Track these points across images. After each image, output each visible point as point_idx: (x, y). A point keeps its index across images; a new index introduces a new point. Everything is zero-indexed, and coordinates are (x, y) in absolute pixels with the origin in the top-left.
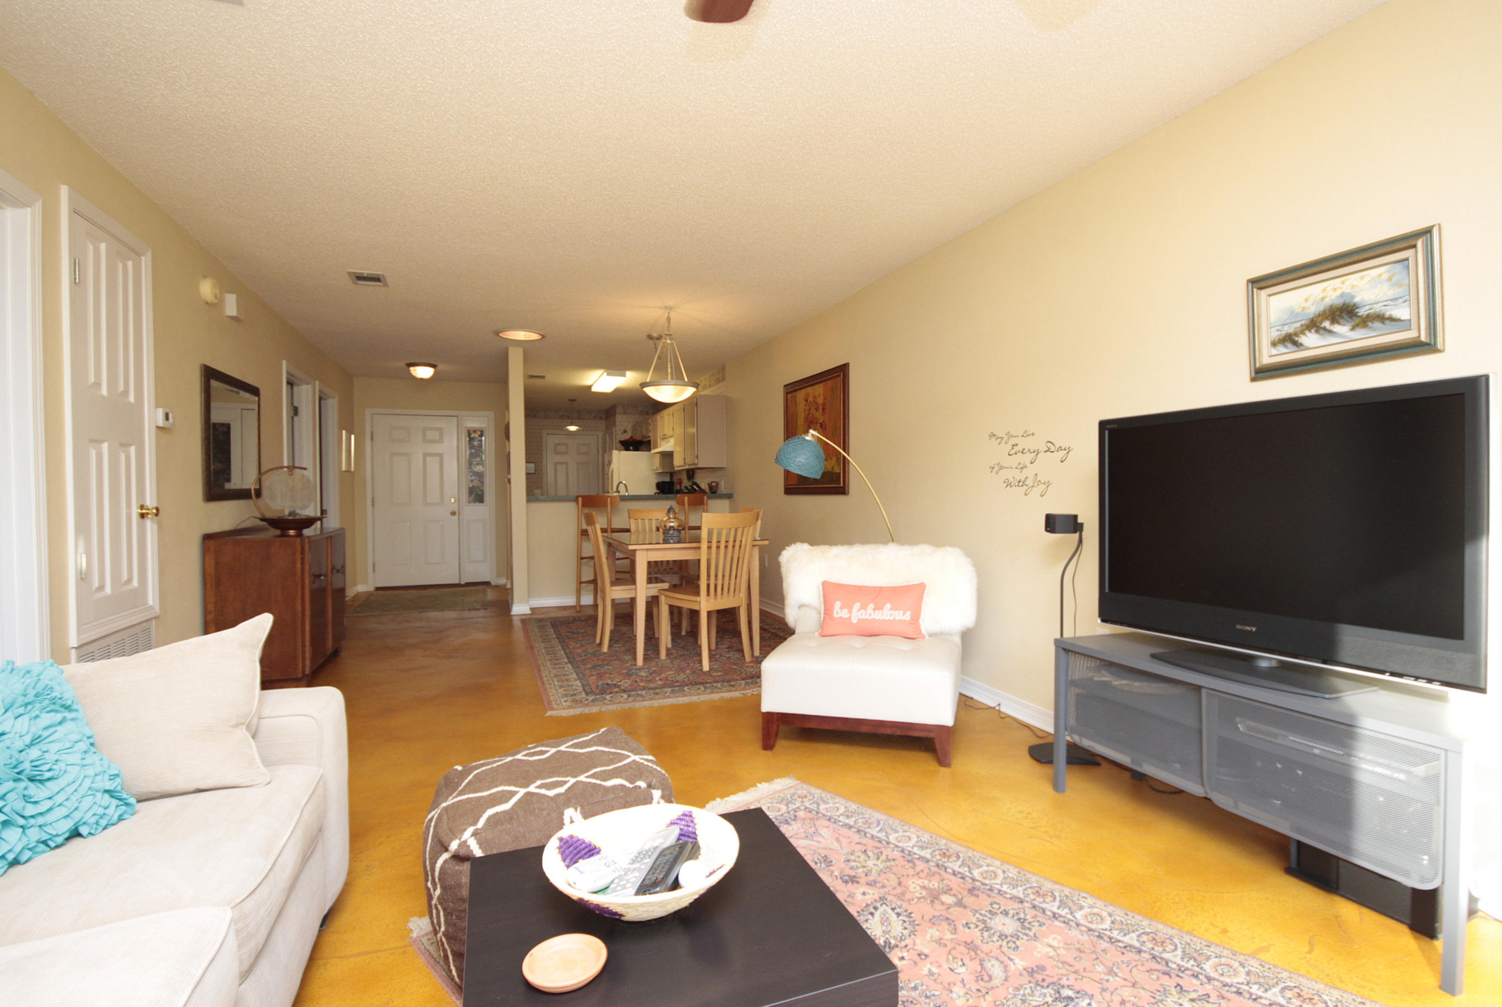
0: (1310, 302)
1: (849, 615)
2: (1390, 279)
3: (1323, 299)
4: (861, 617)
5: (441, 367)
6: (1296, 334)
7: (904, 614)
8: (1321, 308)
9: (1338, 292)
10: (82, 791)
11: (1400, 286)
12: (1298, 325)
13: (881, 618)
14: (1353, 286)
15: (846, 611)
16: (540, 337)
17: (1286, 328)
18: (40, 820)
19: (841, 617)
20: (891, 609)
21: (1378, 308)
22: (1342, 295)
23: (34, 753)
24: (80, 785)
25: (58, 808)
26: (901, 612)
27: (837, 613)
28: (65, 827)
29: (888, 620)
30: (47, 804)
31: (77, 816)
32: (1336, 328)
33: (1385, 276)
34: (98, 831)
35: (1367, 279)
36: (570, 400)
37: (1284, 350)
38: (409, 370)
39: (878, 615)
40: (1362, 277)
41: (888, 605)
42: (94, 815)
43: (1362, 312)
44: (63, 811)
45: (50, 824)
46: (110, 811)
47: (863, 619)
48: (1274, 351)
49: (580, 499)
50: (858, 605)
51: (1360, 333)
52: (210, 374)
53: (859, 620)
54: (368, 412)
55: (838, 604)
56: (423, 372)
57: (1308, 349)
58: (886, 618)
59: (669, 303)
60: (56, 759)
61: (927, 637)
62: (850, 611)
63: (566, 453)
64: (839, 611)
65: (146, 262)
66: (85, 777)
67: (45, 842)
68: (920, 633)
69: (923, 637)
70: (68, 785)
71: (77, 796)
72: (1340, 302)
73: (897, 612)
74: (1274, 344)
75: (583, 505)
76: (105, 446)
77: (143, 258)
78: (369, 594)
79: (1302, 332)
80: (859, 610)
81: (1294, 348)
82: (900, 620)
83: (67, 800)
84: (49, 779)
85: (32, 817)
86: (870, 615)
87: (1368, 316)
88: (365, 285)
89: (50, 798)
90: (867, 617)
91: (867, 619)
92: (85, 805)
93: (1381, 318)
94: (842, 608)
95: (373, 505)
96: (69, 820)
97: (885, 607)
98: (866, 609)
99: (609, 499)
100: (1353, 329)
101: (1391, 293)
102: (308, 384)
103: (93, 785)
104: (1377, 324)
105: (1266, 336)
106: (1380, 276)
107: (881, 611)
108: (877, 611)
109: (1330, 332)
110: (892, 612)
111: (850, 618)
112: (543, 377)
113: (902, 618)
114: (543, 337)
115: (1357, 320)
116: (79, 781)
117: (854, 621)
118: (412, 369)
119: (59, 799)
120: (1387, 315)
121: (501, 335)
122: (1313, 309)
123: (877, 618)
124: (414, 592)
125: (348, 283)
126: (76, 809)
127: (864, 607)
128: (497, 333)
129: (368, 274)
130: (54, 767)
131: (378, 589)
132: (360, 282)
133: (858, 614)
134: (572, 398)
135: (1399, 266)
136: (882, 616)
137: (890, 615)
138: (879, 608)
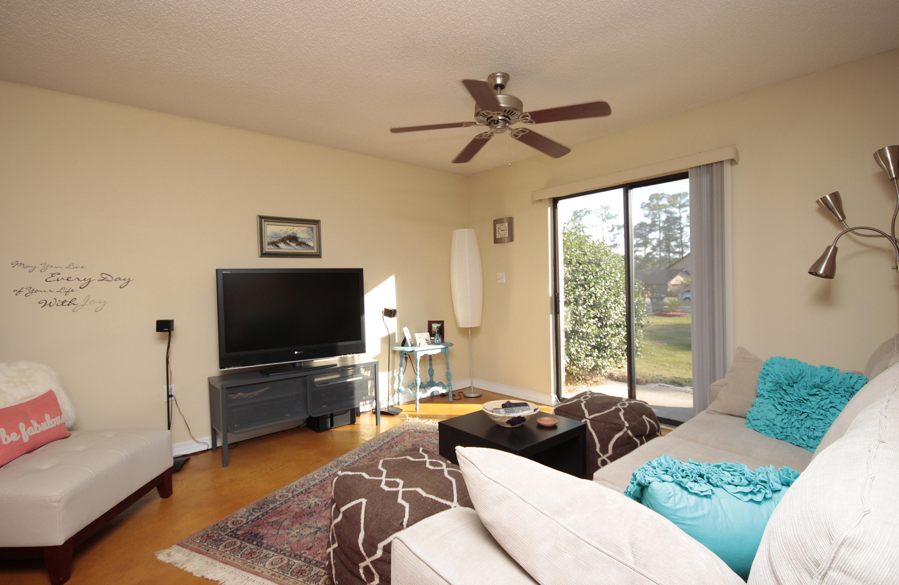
0: (282, 231)
1: (19, 436)
2: (307, 232)
3: (287, 232)
4: (31, 434)
6: (277, 242)
8: (286, 235)
9: (292, 231)
11: (310, 235)
12: (278, 239)
13: (46, 429)
14: (296, 231)
15: (14, 434)
17: (273, 239)
19: (12, 442)
21: (304, 240)
22: (293, 233)
29: (53, 428)
32: (291, 244)
33: (306, 231)
35: (301, 230)
37: (272, 247)
39: (44, 427)
40: (299, 229)
43: (299, 240)
47: (34, 435)
48: (269, 247)
51: (298, 247)
53: (30, 437)
57: (281, 249)
58: (51, 427)
62: (19, 433)
64: (8, 437)
72: (292, 235)
73: (56, 418)
74: (268, 244)
79: (279, 242)
80: (26, 430)
81: (276, 247)
86: (38, 429)
87: (301, 242)
90: (36, 432)
91: (37, 434)
93: (305, 244)
94: (9, 434)
97: (48, 417)
98: (31, 426)
100: (297, 245)
101: (308, 237)
104: (304, 246)
105: (266, 240)
106: (304, 230)
107: (45, 422)
108: (42, 424)
109: (289, 245)
110: (51, 419)
111: (21, 439)
115: (298, 243)
120: (307, 243)
122: (283, 235)
123: (42, 429)
127: (28, 425)
133: (27, 433)
135: (310, 229)
136: (47, 426)
137: (53, 423)
138: (41, 421)
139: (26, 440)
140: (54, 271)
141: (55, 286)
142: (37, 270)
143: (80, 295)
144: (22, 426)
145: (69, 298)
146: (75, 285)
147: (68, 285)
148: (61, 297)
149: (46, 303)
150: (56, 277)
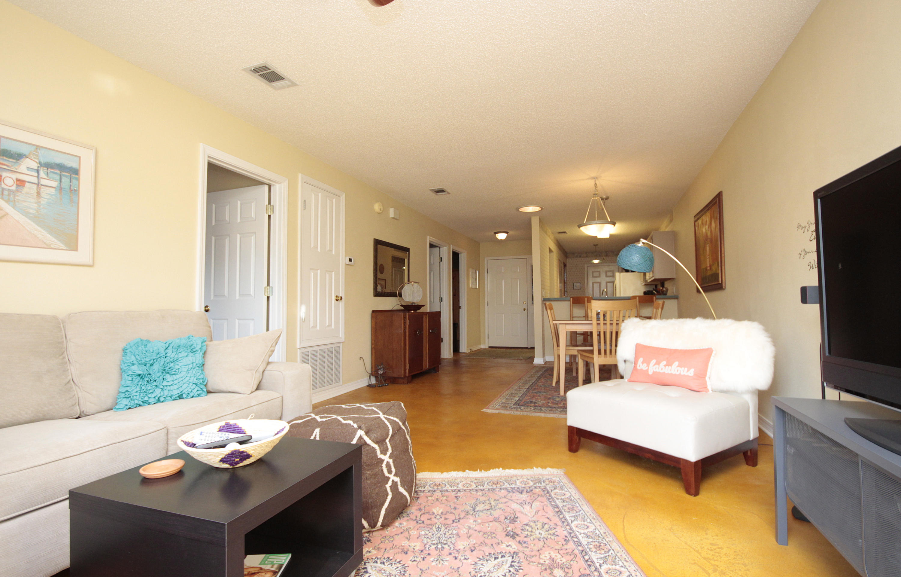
4: (655, 370)
5: (511, 233)
7: (688, 371)
10: (184, 381)
13: (670, 372)
15: (645, 365)
16: (540, 209)
18: (169, 388)
19: (642, 369)
20: (678, 366)
23: (172, 365)
24: (184, 379)
25: (175, 385)
26: (686, 369)
27: (639, 366)
28: (176, 393)
29: (675, 375)
30: (172, 383)
31: (181, 389)
34: (189, 398)
36: (594, 245)
38: (496, 236)
39: (667, 370)
41: (676, 363)
42: (188, 391)
44: (176, 387)
45: (172, 390)
46: (194, 391)
47: (656, 372)
49: (571, 299)
50: (654, 361)
52: (378, 243)
53: (654, 372)
54: (486, 259)
55: (641, 360)
56: (502, 236)
58: (674, 373)
59: (593, 175)
60: (179, 368)
61: (711, 391)
62: (648, 365)
63: (599, 276)
64: (641, 364)
65: (343, 198)
66: (187, 376)
67: (171, 397)
68: (706, 388)
69: (707, 391)
70: (180, 378)
71: (182, 382)
73: (683, 368)
75: (573, 303)
76: (319, 271)
77: (341, 197)
78: (485, 349)
82: (684, 375)
83: (178, 383)
84: (174, 374)
85: (166, 386)
86: (662, 369)
88: (443, 194)
89: (173, 381)
90: (660, 371)
92: (184, 387)
94: (643, 363)
95: (488, 305)
96: (178, 390)
97: (674, 364)
98: (659, 365)
99: (586, 299)
102: (446, 246)
103: (189, 380)
107: (670, 367)
108: (667, 367)
110: (679, 368)
111: (647, 370)
112: (565, 232)
113: (686, 374)
114: (542, 209)
116: (185, 377)
117: (650, 373)
118: (496, 235)
119: (176, 382)
121: (520, 210)
123: (666, 372)
124: (500, 349)
125: (433, 195)
126: (181, 387)
127: (658, 362)
128: (517, 209)
129: (437, 189)
130: (176, 371)
131: (489, 347)
132: (438, 194)
133: (653, 368)
134: (596, 244)
136: (671, 370)
137: (678, 371)
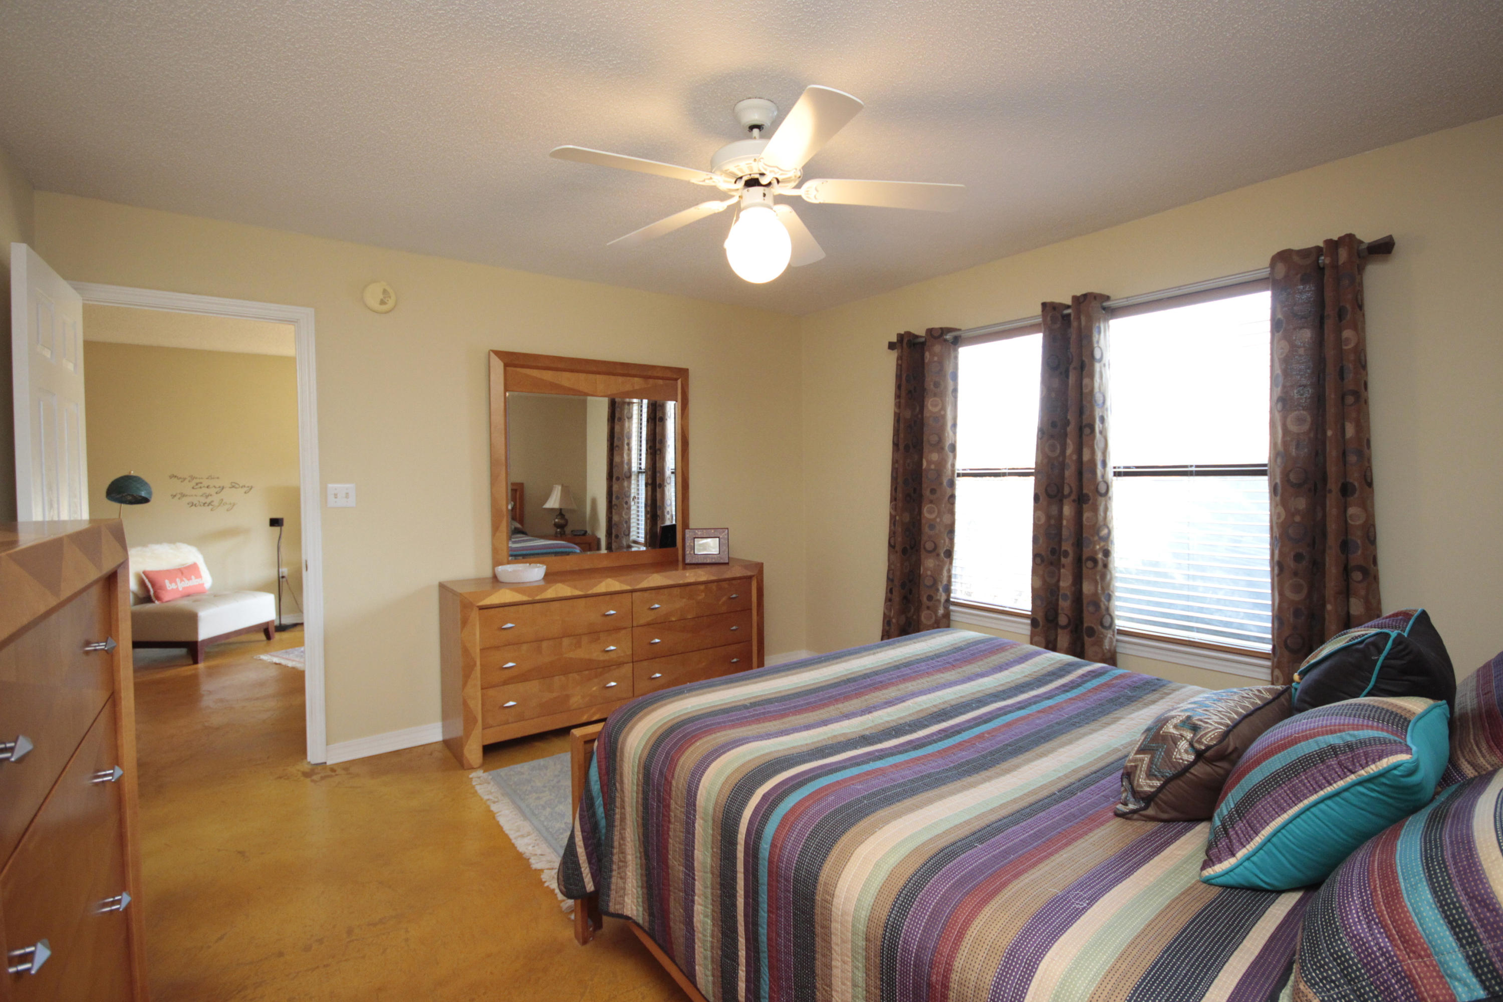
1: (176, 587)
19: (172, 589)
41: (193, 577)
62: (176, 584)
80: (181, 583)
91: (188, 586)
107: (192, 581)
111: (178, 588)
138: (190, 579)
139: (180, 589)
140: (198, 481)
141: (200, 492)
142: (187, 481)
143: (216, 499)
144: (178, 580)
145: (208, 501)
146: (212, 491)
147: (207, 491)
148: (203, 500)
149: (193, 505)
150: (200, 485)
